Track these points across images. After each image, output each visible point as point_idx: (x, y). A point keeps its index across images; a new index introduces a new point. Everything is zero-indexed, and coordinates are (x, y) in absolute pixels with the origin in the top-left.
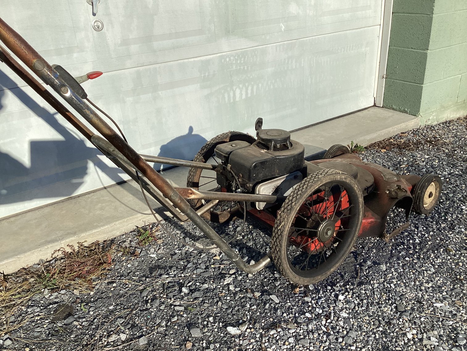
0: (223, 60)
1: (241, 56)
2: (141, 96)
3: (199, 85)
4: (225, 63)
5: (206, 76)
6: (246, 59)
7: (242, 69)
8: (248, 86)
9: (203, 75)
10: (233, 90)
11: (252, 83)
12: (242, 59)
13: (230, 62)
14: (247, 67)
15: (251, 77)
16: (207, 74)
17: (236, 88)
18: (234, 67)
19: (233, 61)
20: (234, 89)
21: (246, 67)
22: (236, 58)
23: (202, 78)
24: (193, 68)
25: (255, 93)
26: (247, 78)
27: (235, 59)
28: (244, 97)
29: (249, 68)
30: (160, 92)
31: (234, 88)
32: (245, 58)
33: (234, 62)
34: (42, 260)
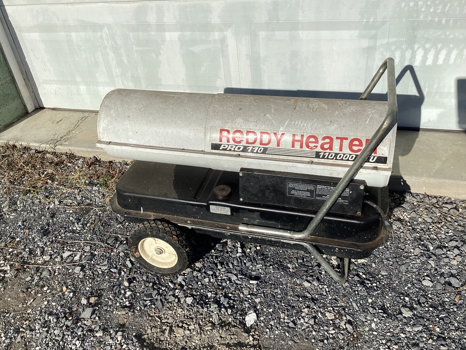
0: (403, 4)
1: (437, 2)
2: (276, 32)
3: (357, 31)
4: (406, 8)
5: (371, 22)
6: (447, 8)
7: (437, 21)
8: (442, 48)
9: (365, 20)
10: (413, 49)
11: (451, 46)
12: (440, 7)
13: (416, 8)
14: (446, 20)
15: (452, 36)
16: (372, 20)
17: (418, 48)
18: (421, 17)
19: (422, 8)
20: (416, 49)
21: (444, 19)
22: (429, 3)
23: (364, 24)
24: (351, 9)
25: (452, 61)
26: (443, 37)
27: (427, 5)
28: (429, 62)
29: (451, 22)
30: (301, 32)
31: (416, 46)
32: (445, 6)
33: (423, 10)
34: (124, 161)
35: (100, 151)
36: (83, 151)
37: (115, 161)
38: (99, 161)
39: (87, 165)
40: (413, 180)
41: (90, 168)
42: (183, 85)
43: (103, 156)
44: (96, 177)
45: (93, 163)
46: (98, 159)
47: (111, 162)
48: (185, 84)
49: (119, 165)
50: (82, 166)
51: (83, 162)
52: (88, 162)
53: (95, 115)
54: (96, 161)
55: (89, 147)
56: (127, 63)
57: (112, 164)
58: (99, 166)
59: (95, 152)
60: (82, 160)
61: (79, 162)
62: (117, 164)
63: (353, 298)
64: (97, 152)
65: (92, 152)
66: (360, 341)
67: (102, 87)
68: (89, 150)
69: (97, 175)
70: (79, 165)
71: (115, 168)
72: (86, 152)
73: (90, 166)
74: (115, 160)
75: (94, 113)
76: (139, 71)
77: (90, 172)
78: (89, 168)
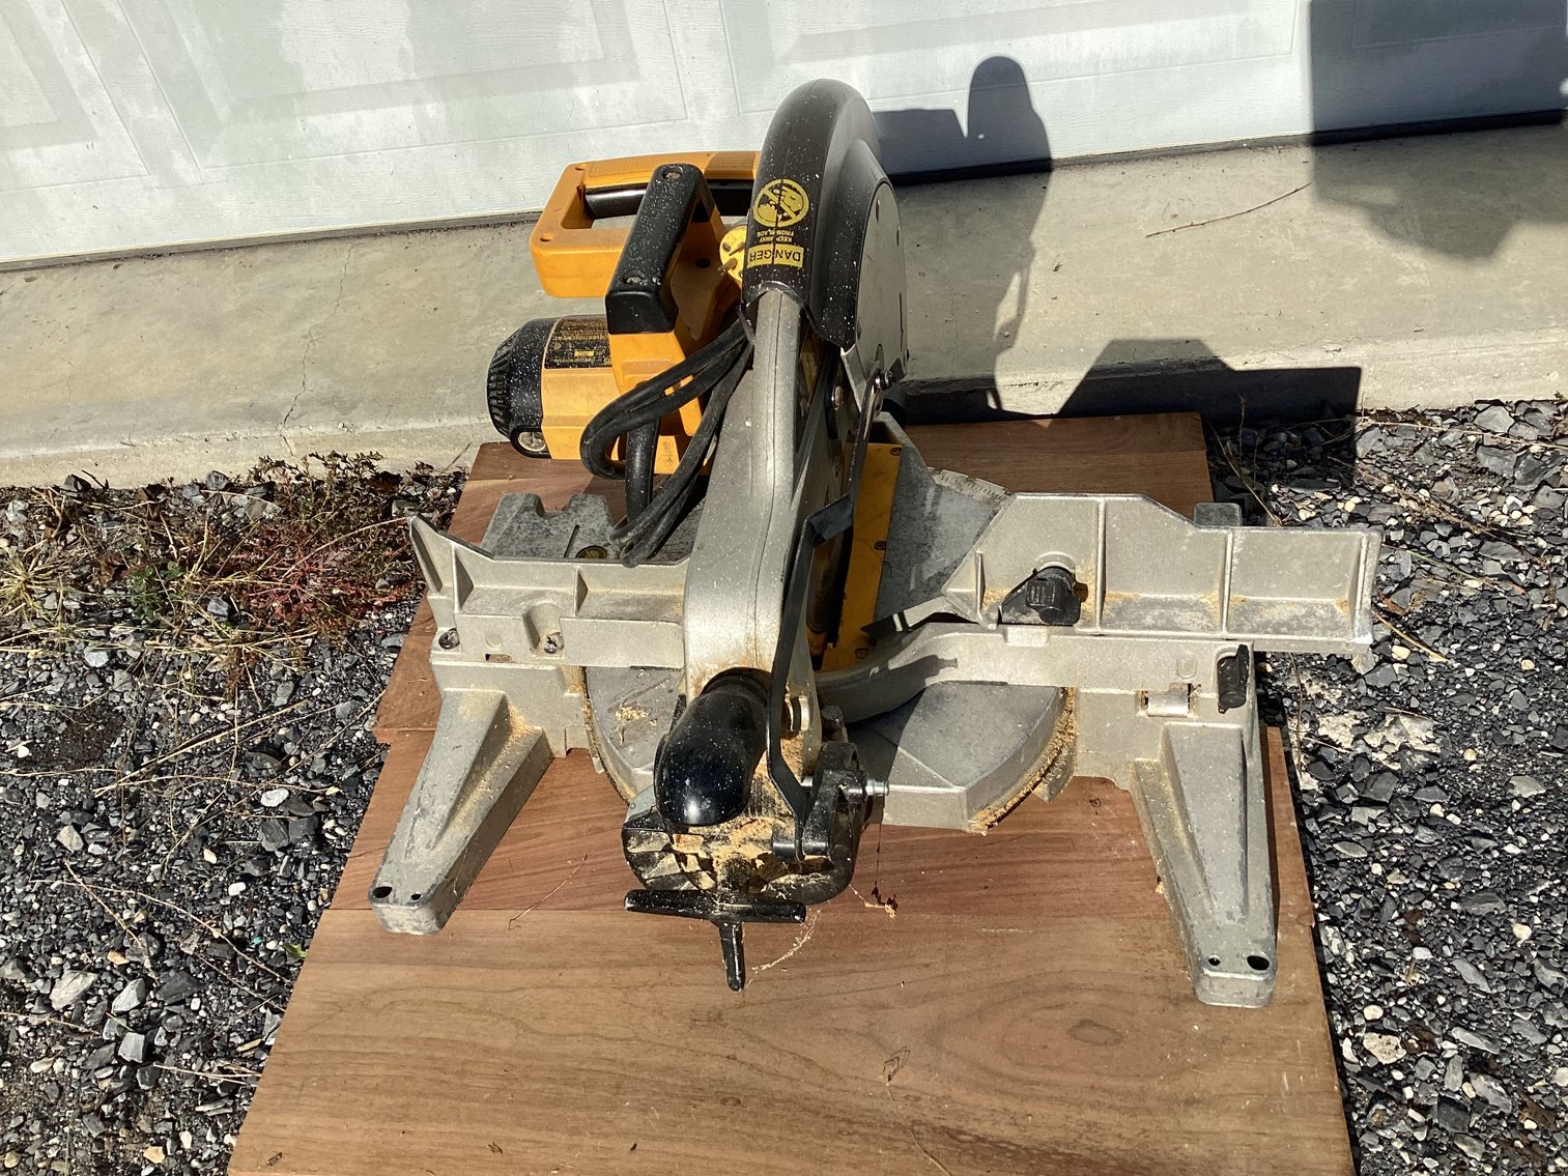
34: (217, 475)
35: (94, 448)
36: (13, 463)
37: (176, 483)
38: (103, 495)
39: (48, 524)
40: (1509, 350)
41: (70, 538)
42: (408, 82)
43: (112, 470)
44: (107, 577)
45: (73, 514)
46: (94, 485)
47: (154, 490)
48: (413, 76)
49: (200, 499)
50: (30, 533)
51: (25, 512)
52: (51, 510)
53: (28, 280)
54: (86, 499)
55: (38, 439)
56: (119, 16)
57: (161, 497)
58: (107, 518)
59: (70, 458)
60: (21, 505)
61: (11, 516)
62: (188, 493)
63: (1450, 941)
64: (82, 455)
65: (58, 458)
66: (1555, 1145)
67: (30, 151)
68: (41, 451)
69: (110, 565)
70: (14, 532)
71: (183, 516)
72: (27, 464)
73: (66, 528)
74: (175, 476)
75: (21, 277)
76: (188, 44)
77: (73, 552)
78: (64, 538)
